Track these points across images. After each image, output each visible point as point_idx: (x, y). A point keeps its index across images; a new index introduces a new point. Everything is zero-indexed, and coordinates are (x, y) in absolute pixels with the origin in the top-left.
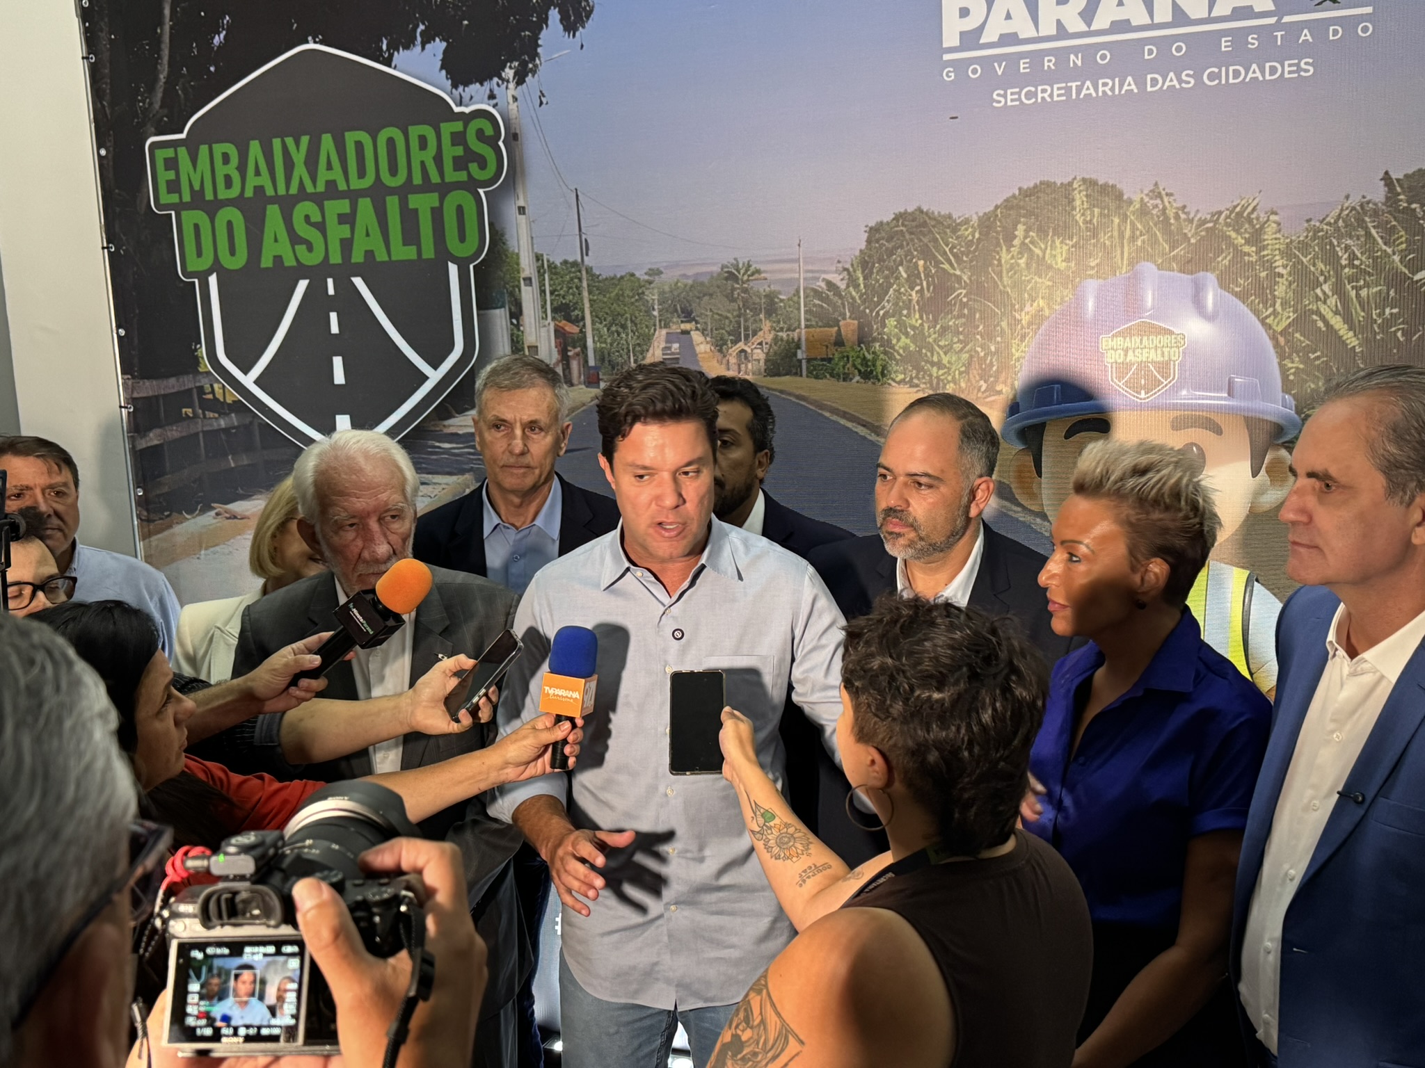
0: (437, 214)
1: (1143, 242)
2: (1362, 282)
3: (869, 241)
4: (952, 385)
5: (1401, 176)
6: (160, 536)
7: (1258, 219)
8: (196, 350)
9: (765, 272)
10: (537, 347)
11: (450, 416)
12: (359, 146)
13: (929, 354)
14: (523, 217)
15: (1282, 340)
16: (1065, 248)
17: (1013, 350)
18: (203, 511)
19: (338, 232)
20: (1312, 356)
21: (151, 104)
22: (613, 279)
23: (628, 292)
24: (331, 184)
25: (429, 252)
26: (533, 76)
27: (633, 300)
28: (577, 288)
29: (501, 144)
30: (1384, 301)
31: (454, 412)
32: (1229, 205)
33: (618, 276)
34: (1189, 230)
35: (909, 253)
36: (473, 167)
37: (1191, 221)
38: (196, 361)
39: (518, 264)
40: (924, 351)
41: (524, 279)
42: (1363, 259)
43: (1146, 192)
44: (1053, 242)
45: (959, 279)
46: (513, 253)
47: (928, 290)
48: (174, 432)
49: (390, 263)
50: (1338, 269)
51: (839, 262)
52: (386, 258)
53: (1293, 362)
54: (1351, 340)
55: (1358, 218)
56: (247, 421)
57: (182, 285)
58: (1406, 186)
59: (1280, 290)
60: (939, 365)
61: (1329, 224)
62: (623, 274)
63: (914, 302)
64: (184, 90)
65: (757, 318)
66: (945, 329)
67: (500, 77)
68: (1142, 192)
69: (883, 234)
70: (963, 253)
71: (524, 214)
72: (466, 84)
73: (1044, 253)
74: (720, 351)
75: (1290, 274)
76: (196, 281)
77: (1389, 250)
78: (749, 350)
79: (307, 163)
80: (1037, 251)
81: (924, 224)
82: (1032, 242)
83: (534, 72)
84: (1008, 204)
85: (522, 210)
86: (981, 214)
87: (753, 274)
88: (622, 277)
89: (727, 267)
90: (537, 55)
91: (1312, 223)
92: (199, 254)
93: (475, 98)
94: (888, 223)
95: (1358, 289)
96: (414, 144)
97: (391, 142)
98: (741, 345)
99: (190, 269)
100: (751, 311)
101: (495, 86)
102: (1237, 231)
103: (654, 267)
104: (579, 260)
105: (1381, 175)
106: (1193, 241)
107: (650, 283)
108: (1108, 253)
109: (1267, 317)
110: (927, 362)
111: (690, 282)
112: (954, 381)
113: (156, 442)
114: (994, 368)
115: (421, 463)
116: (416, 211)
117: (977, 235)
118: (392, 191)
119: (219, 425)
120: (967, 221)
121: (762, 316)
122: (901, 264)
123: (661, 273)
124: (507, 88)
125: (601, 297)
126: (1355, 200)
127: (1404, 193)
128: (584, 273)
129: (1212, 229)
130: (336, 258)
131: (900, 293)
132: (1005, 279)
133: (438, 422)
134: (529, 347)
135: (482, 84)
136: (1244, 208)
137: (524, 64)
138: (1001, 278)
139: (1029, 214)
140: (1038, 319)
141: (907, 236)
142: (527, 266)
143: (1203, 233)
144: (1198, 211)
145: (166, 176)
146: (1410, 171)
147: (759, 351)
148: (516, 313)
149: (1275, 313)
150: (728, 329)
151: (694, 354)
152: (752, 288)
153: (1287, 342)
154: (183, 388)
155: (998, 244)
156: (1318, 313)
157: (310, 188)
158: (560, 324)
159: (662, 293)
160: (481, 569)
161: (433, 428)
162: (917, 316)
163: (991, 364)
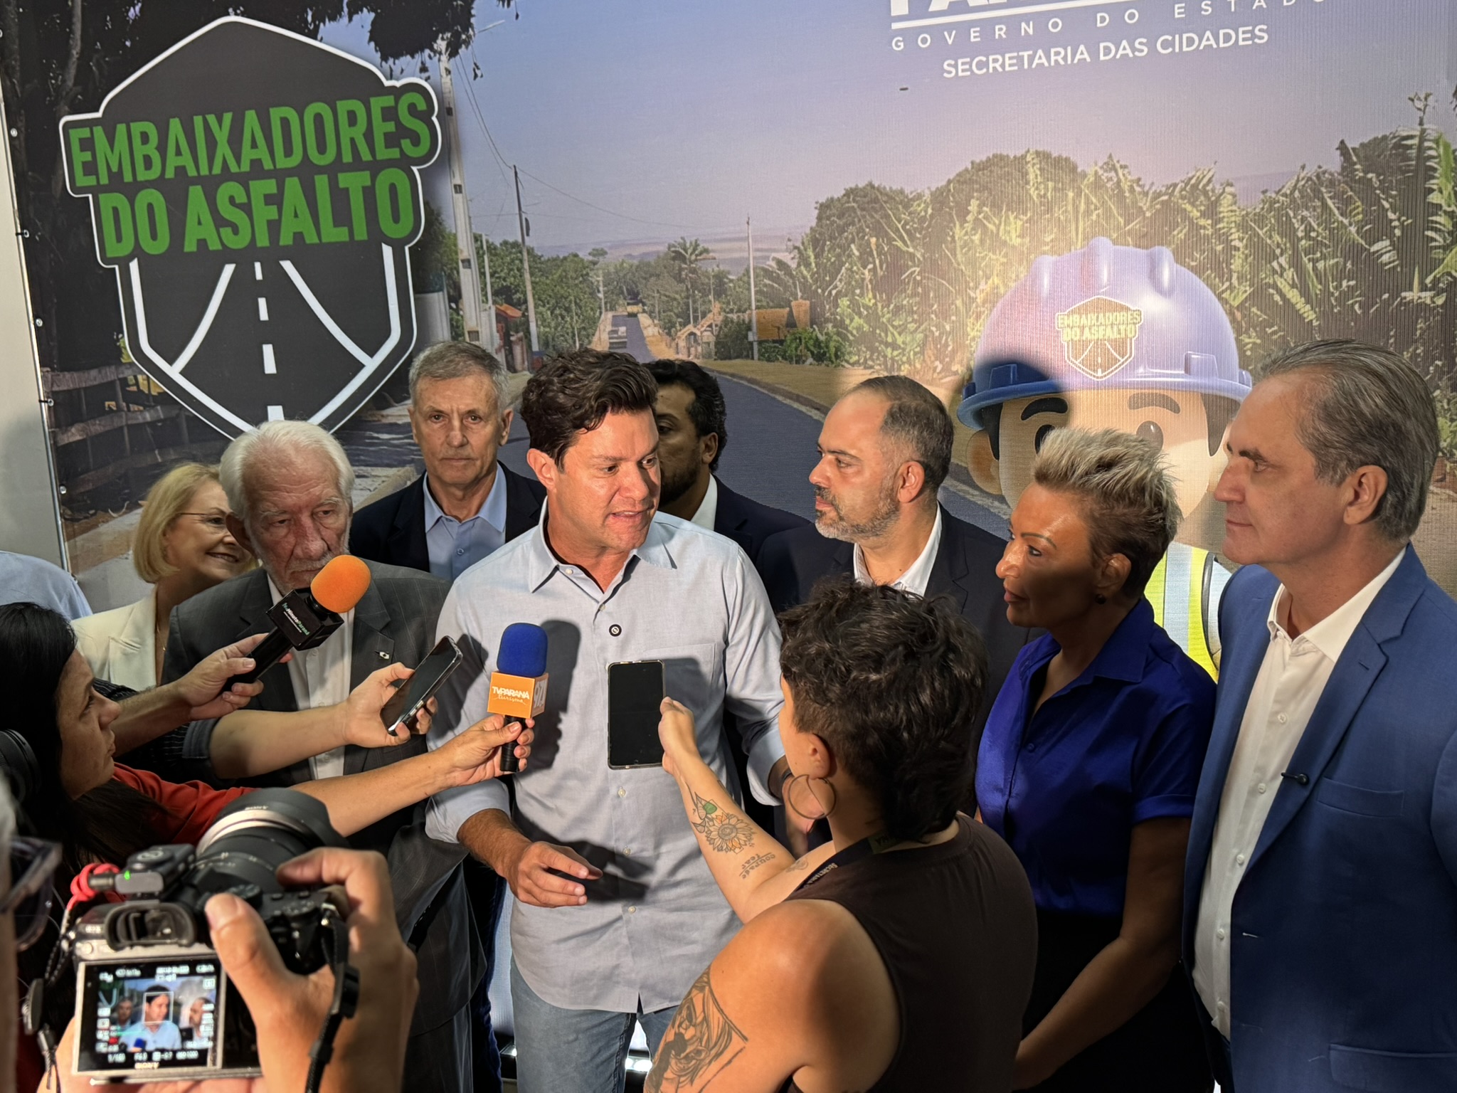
0: (369, 193)
1: (1098, 215)
2: (1318, 255)
3: (819, 218)
4: (907, 366)
5: (1357, 146)
6: (85, 536)
7: (1213, 191)
8: (118, 340)
9: (714, 251)
10: (477, 332)
11: (389, 406)
12: (285, 123)
13: (883, 334)
14: (459, 196)
15: (1238, 315)
16: (1019, 223)
17: (969, 329)
18: (130, 509)
19: (264, 213)
20: (1269, 331)
21: (64, 81)
22: (554, 260)
23: (571, 274)
24: (256, 163)
25: (361, 233)
26: (467, 47)
27: (577, 282)
28: (519, 270)
29: (434, 119)
30: (1340, 274)
31: (392, 401)
32: (1184, 177)
33: (561, 257)
34: (1144, 204)
35: (861, 230)
36: (406, 143)
37: (1146, 194)
38: (119, 351)
39: (456, 245)
40: (878, 331)
41: (463, 261)
42: (1320, 230)
43: (1100, 164)
44: (1007, 217)
45: (912, 256)
46: (450, 233)
47: (881, 268)
48: (97, 427)
49: (321, 245)
50: (1294, 241)
51: (789, 240)
52: (316, 240)
53: (1250, 337)
54: (1309, 314)
55: (1314, 188)
56: (174, 412)
57: (101, 272)
58: (1362, 155)
59: (1237, 264)
60: (894, 346)
61: (1285, 195)
62: (566, 255)
63: (867, 281)
64: (98, 65)
65: (706, 299)
66: (898, 309)
67: (432, 49)
68: (1096, 164)
69: (834, 211)
70: (915, 229)
71: (461, 192)
72: (397, 56)
73: (998, 228)
74: (669, 334)
75: (1246, 247)
76: (117, 267)
77: (1346, 221)
78: (698, 333)
79: (230, 142)
80: (991, 226)
81: (876, 200)
82: (986, 218)
83: (467, 43)
84: (963, 180)
85: (458, 189)
86: (933, 189)
87: (701, 254)
88: (565, 258)
89: (674, 246)
90: (470, 25)
91: (1268, 194)
92: (119, 239)
93: (406, 71)
94: (839, 200)
95: (1315, 261)
96: (343, 119)
97: (318, 119)
98: (690, 328)
99: (109, 254)
100: (699, 291)
101: (427, 59)
102: (1193, 204)
103: (598, 247)
104: (520, 240)
105: (1337, 144)
106: (1148, 214)
107: (595, 263)
108: (1063, 229)
109: (1223, 292)
110: (881, 342)
111: (636, 262)
112: (909, 362)
113: (78, 438)
114: (950, 349)
115: (359, 455)
116: (347, 190)
117: (930, 211)
118: (321, 170)
119: (144, 418)
120: (919, 196)
121: (711, 297)
122: (853, 241)
123: (606, 253)
124: (439, 60)
125: (544, 279)
126: (1311, 171)
127: (1360, 162)
128: (525, 254)
129: (1169, 201)
130: (263, 241)
131: (853, 272)
132: (959, 256)
133: (375, 412)
134: (469, 332)
135: (413, 57)
136: (1199, 180)
137: (456, 35)
138: (955, 255)
139: (984, 188)
140: (993, 298)
141: (859, 213)
142: (465, 248)
143: (1158, 206)
144: (1153, 184)
145: (81, 157)
146: (1366, 141)
147: (709, 333)
148: (455, 297)
149: (1231, 288)
150: (676, 311)
151: (642, 338)
152: (700, 268)
153: (1244, 316)
154: (105, 381)
155: (952, 221)
156: (1275, 286)
157: (234, 168)
158: (502, 308)
159: (607, 275)
160: (423, 563)
161: (370, 419)
162: (870, 295)
163: (946, 345)
